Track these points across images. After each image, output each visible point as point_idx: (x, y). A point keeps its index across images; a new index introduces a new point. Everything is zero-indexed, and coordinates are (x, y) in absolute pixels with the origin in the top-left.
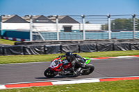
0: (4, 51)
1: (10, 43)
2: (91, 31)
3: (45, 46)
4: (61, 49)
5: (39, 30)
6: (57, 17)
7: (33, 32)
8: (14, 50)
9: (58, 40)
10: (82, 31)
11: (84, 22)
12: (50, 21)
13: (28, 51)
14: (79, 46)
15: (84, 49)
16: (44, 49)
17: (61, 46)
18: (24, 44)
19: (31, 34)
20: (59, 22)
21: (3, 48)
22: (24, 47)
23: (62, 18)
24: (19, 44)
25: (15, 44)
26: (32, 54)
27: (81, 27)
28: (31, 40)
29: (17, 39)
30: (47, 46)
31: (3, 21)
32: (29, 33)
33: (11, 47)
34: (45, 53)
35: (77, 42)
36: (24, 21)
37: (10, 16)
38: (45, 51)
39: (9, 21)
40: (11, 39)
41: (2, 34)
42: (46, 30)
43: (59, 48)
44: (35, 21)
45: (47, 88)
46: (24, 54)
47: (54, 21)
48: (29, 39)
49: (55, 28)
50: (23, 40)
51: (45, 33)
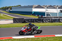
0: (33, 21)
1: (36, 17)
3: (52, 19)
4: (59, 21)
5: (49, 12)
6: (57, 6)
8: (38, 20)
9: (58, 16)
12: (54, 8)
16: (52, 20)
18: (42, 18)
19: (46, 14)
22: (42, 19)
23: (60, 6)
25: (39, 18)
26: (46, 22)
28: (46, 16)
29: (40, 16)
33: (37, 19)
34: (52, 22)
36: (43, 8)
37: (36, 6)
39: (36, 7)
41: (33, 13)
42: (52, 12)
43: (58, 20)
44: (47, 8)
45: (53, 38)
46: (43, 22)
47: (56, 8)
49: (56, 11)
50: (42, 16)
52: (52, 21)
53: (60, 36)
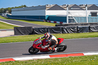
0: (48, 30)
3: (77, 27)
4: (89, 29)
5: (73, 15)
6: (86, 6)
7: (69, 17)
8: (55, 30)
9: (87, 22)
12: (81, 9)
13: (65, 31)
16: (77, 29)
17: (89, 27)
18: (62, 25)
20: (88, 9)
21: (47, 29)
22: (62, 28)
24: (59, 25)
25: (56, 25)
26: (68, 33)
28: (68, 23)
29: (57, 22)
30: (79, 27)
31: (47, 9)
32: (66, 17)
33: (53, 28)
34: (78, 32)
36: (62, 9)
37: (52, 6)
38: (78, 30)
40: (53, 22)
42: (78, 15)
44: (70, 9)
45: (80, 58)
46: (63, 33)
47: (84, 9)
48: (66, 22)
49: (85, 14)
50: (61, 23)
51: (78, 18)
53: (92, 55)
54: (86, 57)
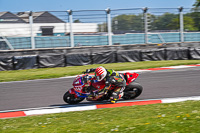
2: (83, 34)
3: (13, 58)
4: (38, 62)
5: (4, 34)
6: (30, 14)
9: (33, 48)
10: (69, 34)
11: (71, 20)
12: (21, 21)
14: (65, 57)
15: (73, 60)
16: (13, 62)
17: (38, 58)
20: (35, 21)
23: (39, 15)
27: (68, 28)
30: (17, 57)
34: (14, 68)
35: (61, 50)
43: (35, 60)
47: (26, 20)
49: (28, 30)
52: (14, 65)
53: (43, 115)
54: (30, 119)
